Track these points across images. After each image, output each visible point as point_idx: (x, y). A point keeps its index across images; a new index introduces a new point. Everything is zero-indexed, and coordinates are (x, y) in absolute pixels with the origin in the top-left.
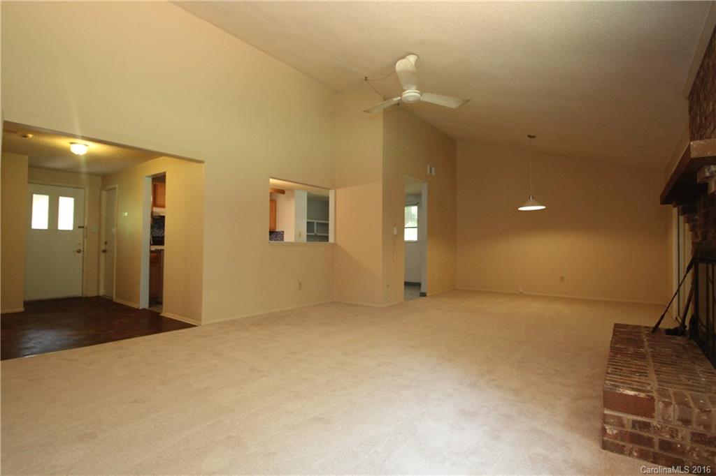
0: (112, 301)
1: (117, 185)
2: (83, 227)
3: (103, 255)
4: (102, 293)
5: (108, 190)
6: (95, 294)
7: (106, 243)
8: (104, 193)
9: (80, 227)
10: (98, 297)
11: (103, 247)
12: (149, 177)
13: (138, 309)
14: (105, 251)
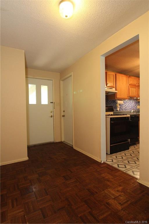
0: (73, 148)
1: (72, 74)
2: (52, 103)
3: (62, 118)
4: (63, 141)
5: (63, 80)
6: (59, 141)
7: (64, 111)
8: (62, 82)
9: (51, 103)
10: (61, 143)
11: (63, 114)
12: (102, 56)
13: (100, 163)
14: (64, 116)
